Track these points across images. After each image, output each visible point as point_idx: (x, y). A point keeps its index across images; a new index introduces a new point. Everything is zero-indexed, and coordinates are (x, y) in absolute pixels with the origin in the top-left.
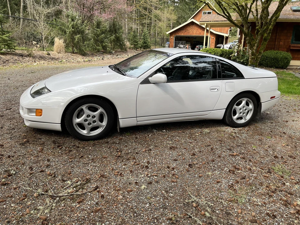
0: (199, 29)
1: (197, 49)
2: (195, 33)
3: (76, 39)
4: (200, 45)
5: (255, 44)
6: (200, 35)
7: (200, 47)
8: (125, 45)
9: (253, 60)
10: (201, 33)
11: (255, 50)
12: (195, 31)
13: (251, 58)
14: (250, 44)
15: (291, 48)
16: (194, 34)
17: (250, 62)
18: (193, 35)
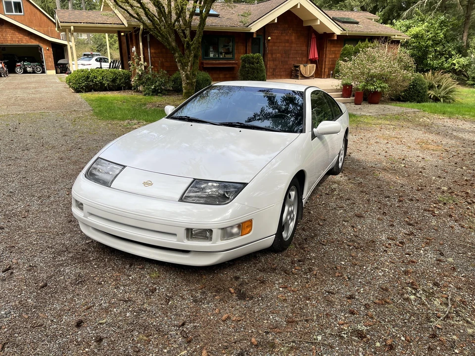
0: (17, 33)
1: (20, 68)
2: (11, 41)
4: (24, 62)
5: (188, 63)
6: (22, 44)
7: (24, 65)
9: (189, 86)
10: (22, 41)
11: (189, 71)
12: (9, 37)
13: (186, 83)
14: (182, 63)
15: (205, 66)
16: (9, 42)
17: (185, 89)
18: (7, 44)
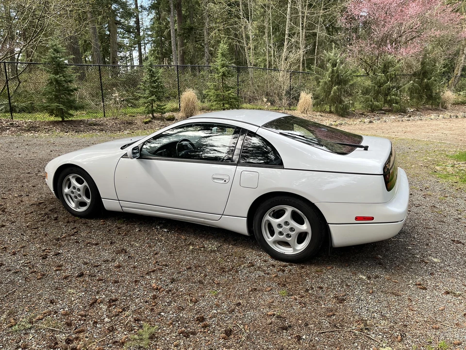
3: (332, 92)
8: (439, 98)
